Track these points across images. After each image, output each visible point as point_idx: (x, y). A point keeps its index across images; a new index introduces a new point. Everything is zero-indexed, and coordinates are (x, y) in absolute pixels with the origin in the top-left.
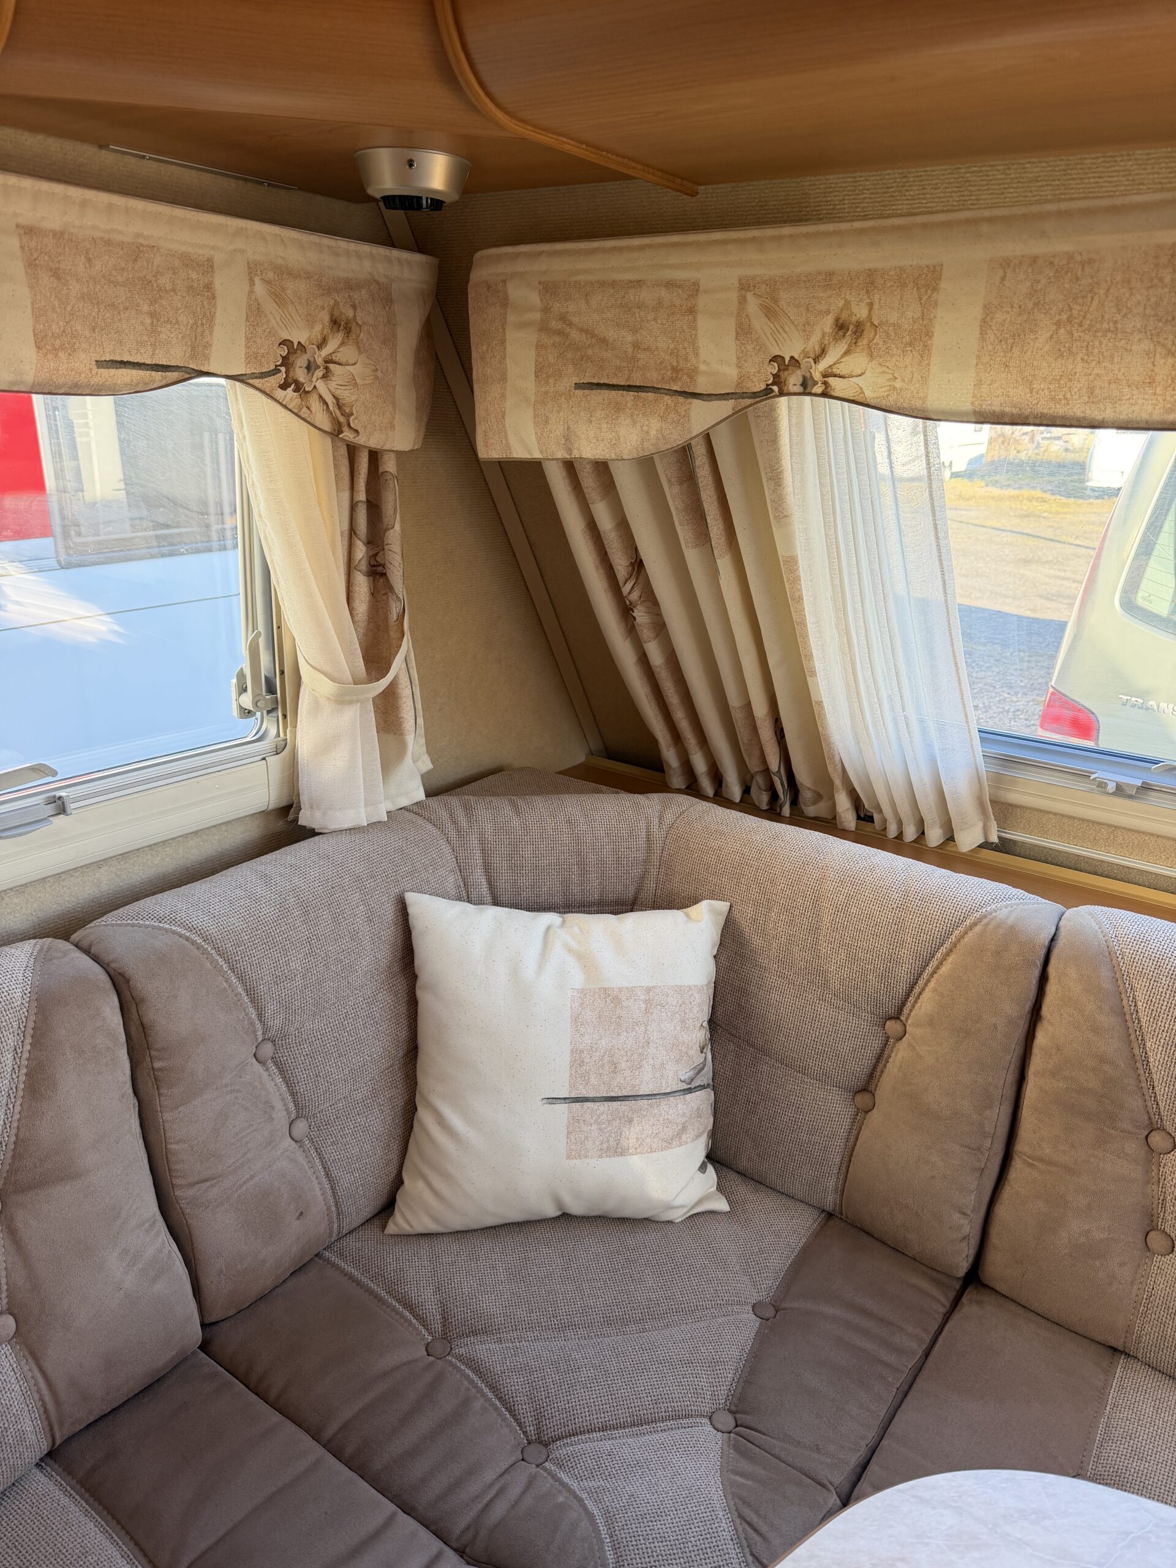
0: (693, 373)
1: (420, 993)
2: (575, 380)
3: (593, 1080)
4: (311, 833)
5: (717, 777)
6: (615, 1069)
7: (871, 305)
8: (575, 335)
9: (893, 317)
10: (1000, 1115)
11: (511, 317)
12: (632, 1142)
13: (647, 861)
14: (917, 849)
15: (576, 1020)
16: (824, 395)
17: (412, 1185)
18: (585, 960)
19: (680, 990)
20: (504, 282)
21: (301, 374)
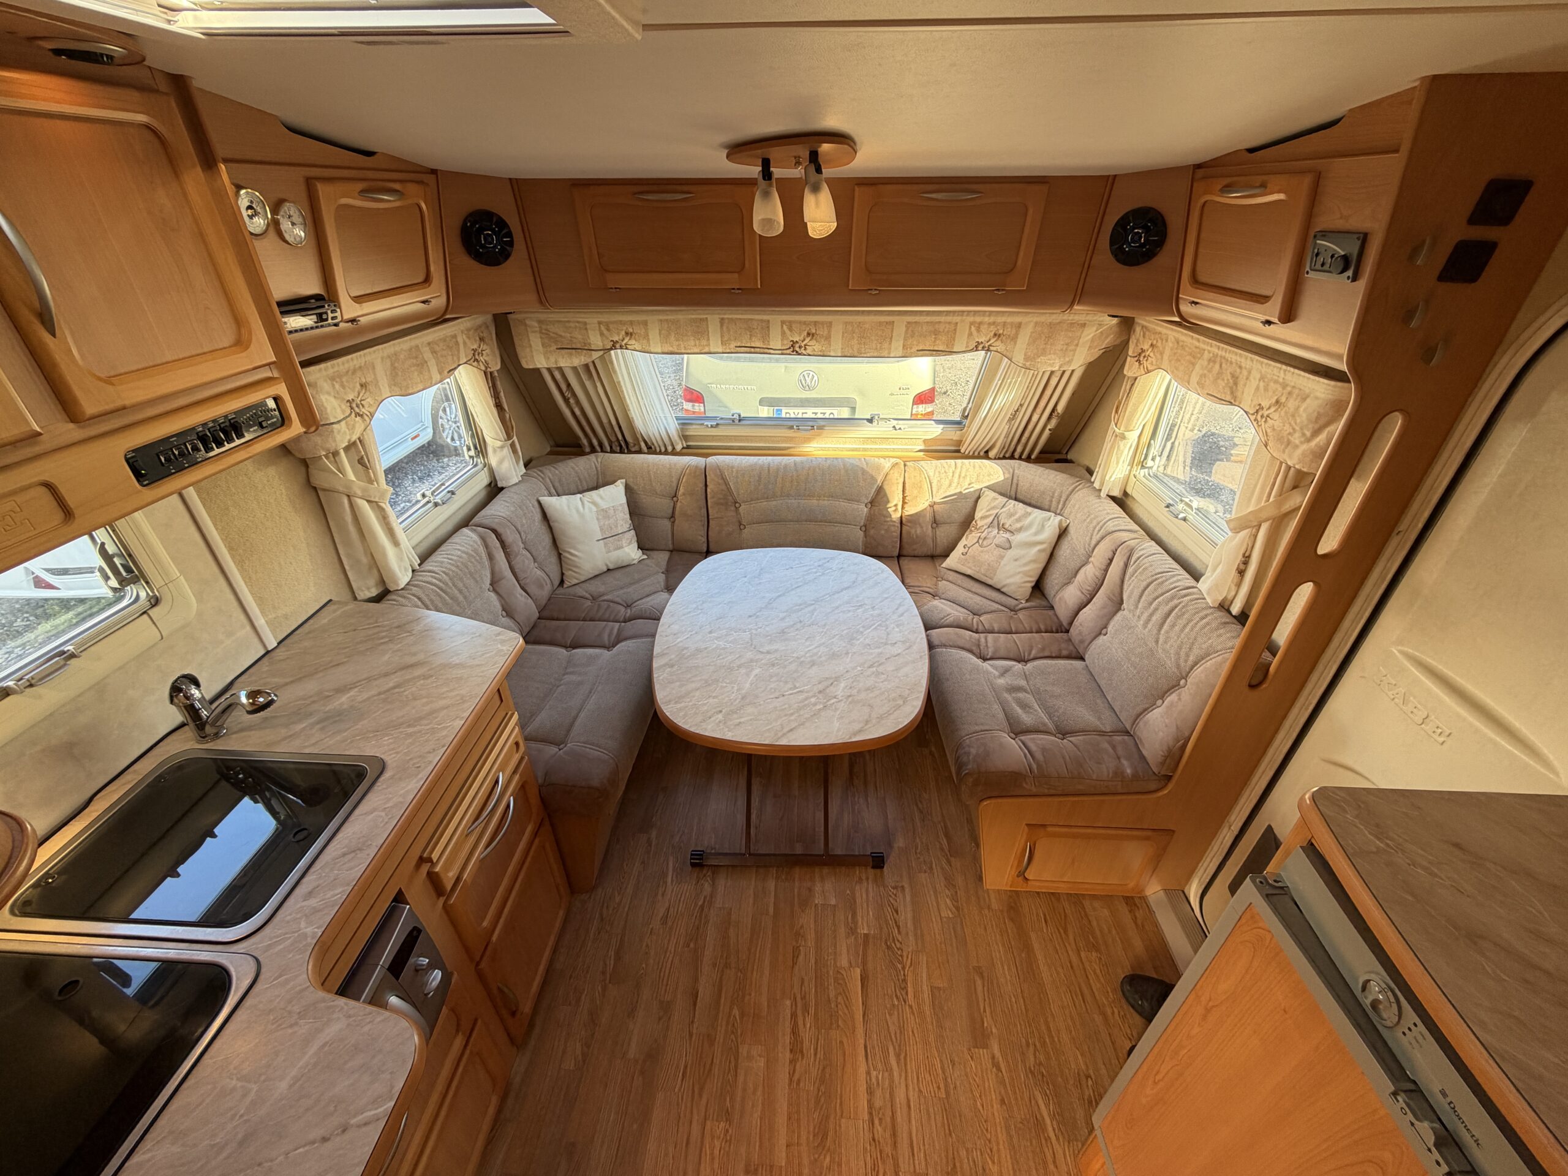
0: (590, 344)
1: (552, 524)
2: (556, 347)
3: (607, 533)
4: (502, 489)
5: (601, 445)
6: (611, 529)
7: (633, 329)
8: (552, 334)
9: (639, 331)
10: (704, 511)
11: (529, 329)
12: (621, 545)
13: (597, 474)
14: (666, 453)
15: (598, 519)
16: (627, 349)
17: (567, 573)
18: (594, 503)
19: (621, 505)
21: (477, 357)
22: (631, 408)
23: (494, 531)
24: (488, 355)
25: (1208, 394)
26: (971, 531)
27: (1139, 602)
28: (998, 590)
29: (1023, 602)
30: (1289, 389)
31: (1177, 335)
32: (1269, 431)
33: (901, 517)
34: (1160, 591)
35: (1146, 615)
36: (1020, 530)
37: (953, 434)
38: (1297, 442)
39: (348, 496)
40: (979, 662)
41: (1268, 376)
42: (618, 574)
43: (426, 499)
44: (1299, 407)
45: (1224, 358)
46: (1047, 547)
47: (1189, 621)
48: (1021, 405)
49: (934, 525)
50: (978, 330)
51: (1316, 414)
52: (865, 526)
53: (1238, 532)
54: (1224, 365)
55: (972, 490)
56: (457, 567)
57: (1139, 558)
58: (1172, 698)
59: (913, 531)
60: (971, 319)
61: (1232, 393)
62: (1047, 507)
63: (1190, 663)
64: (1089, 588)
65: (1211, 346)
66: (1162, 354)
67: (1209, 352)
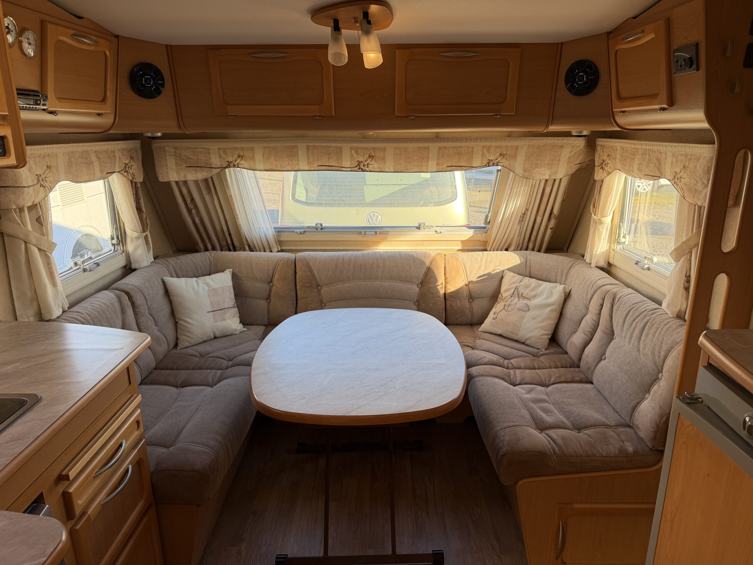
0: (211, 164)
1: (171, 298)
2: (186, 166)
3: (216, 307)
4: (135, 270)
6: (219, 304)
7: (243, 153)
8: (183, 157)
9: (248, 155)
10: (294, 293)
11: (167, 154)
12: (226, 317)
13: (211, 265)
15: (209, 296)
16: (238, 167)
17: (181, 337)
18: (207, 284)
19: (227, 288)
20: (164, 147)
21: (127, 169)
22: (239, 217)
23: (127, 293)
24: (135, 169)
25: (645, 175)
26: (499, 302)
27: (623, 326)
28: (523, 343)
29: (543, 350)
30: (689, 157)
31: (621, 145)
32: (683, 187)
33: (445, 294)
34: (636, 314)
35: (629, 333)
36: (534, 297)
37: (481, 237)
38: (701, 189)
39: (26, 243)
40: (511, 386)
41: (677, 153)
42: (223, 340)
43: (78, 267)
44: (696, 166)
45: (651, 150)
46: (557, 307)
47: (657, 329)
48: (527, 209)
49: (471, 300)
50: (489, 151)
51: (706, 168)
52: (418, 301)
53: (679, 260)
54: (651, 154)
55: (498, 271)
56: (98, 312)
57: (620, 298)
58: (656, 387)
59: (454, 304)
60: (483, 144)
61: (659, 170)
62: (554, 280)
63: (662, 357)
64: (590, 330)
65: (642, 145)
66: (615, 159)
67: (642, 149)
